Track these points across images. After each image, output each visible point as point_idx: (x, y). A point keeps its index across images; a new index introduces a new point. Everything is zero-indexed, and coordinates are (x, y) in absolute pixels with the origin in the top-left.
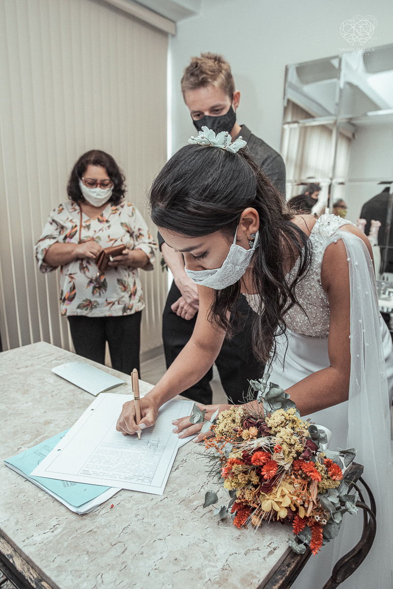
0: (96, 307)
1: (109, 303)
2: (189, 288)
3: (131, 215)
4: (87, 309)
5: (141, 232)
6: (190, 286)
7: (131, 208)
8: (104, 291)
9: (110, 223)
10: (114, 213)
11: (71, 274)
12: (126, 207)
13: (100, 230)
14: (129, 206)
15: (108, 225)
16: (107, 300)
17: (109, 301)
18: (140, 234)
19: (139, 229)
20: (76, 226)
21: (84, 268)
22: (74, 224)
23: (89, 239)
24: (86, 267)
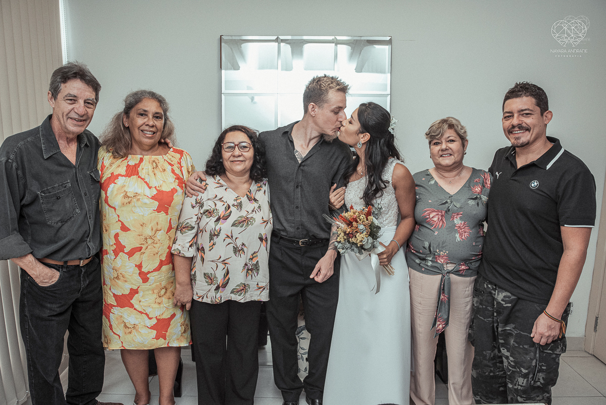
1: (260, 288)
8: (256, 274)
20: (229, 207)
21: (239, 251)
22: (226, 204)
23: (243, 219)
24: (242, 249)
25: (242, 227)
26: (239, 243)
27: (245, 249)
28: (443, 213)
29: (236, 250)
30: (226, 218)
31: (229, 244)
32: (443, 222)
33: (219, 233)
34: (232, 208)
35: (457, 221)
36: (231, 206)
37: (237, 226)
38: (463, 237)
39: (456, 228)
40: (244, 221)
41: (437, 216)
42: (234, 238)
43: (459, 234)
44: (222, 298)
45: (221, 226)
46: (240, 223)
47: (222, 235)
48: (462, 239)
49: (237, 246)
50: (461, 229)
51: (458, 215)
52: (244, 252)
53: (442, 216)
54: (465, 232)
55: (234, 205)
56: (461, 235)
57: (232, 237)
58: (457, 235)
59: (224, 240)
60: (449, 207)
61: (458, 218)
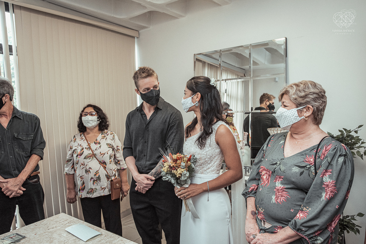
0: (96, 192)
1: (103, 189)
2: (140, 181)
3: (112, 139)
4: (91, 193)
5: (118, 148)
6: (141, 180)
7: (112, 135)
8: (99, 182)
9: (101, 144)
10: (103, 139)
11: (81, 176)
12: (109, 135)
13: (95, 150)
14: (111, 134)
15: (100, 145)
16: (101, 187)
17: (102, 187)
18: (118, 149)
19: (117, 146)
20: (83, 149)
21: (88, 171)
22: (82, 148)
23: (90, 155)
24: (89, 171)
25: (89, 159)
26: (88, 168)
27: (91, 170)
28: (270, 173)
29: (87, 171)
30: (81, 155)
31: (83, 168)
32: (268, 181)
33: (78, 162)
34: (84, 150)
35: (279, 185)
36: (84, 148)
37: (86, 159)
38: (279, 201)
39: (275, 190)
40: (91, 156)
41: (266, 175)
42: (85, 165)
43: (275, 196)
44: (83, 196)
45: (79, 159)
46: (88, 157)
47: (80, 164)
48: (277, 202)
49: (86, 169)
50: (279, 192)
51: (280, 178)
52: (90, 172)
53: (269, 175)
54: (282, 196)
55: (86, 148)
56: (277, 198)
57: (84, 164)
58: (274, 197)
59: (81, 166)
60: (275, 169)
61: (280, 181)
